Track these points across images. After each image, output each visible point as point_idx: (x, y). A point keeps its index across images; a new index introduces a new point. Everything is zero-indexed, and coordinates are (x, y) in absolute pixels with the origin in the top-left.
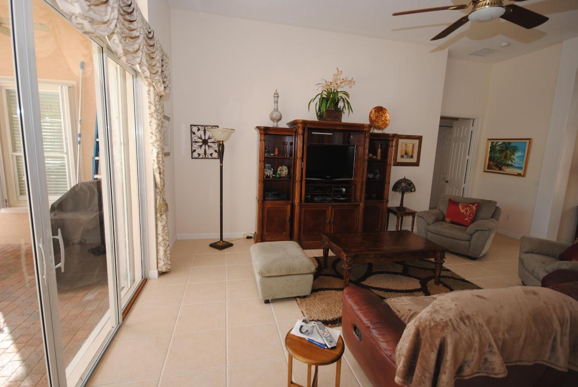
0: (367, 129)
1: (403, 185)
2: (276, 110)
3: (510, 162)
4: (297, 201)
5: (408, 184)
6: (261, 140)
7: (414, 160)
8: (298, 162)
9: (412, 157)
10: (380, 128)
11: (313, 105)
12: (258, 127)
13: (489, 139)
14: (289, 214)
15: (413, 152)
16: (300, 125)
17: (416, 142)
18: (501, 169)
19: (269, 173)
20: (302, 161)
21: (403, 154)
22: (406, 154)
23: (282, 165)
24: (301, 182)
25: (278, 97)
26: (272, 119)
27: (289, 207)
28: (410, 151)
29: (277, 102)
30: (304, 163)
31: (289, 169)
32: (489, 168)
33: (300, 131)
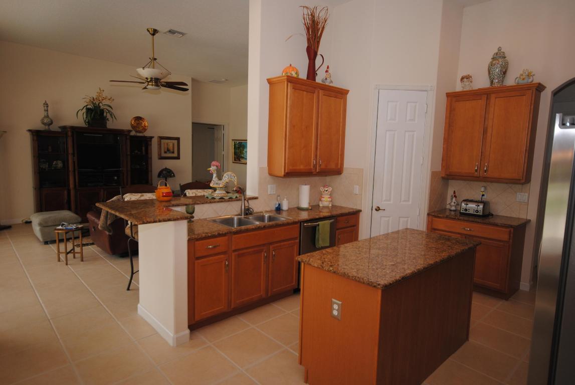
0: (126, 133)
1: (164, 172)
2: (47, 116)
3: (243, 156)
4: (72, 186)
5: (168, 172)
6: (33, 140)
7: (175, 155)
8: (70, 157)
9: (173, 152)
10: (140, 132)
11: (80, 113)
12: (30, 131)
13: (233, 140)
14: (66, 197)
15: (173, 149)
16: (69, 130)
17: (175, 142)
18: (240, 161)
19: (45, 166)
20: (74, 156)
21: (166, 150)
22: (168, 150)
23: (57, 160)
24: (74, 171)
25: (47, 107)
26: (43, 123)
27: (66, 192)
28: (171, 148)
29: (47, 111)
30: (76, 158)
31: (63, 162)
32: (235, 160)
33: (70, 134)
